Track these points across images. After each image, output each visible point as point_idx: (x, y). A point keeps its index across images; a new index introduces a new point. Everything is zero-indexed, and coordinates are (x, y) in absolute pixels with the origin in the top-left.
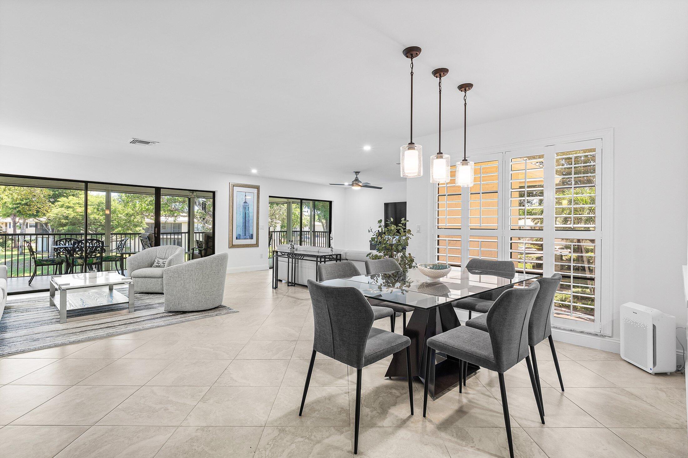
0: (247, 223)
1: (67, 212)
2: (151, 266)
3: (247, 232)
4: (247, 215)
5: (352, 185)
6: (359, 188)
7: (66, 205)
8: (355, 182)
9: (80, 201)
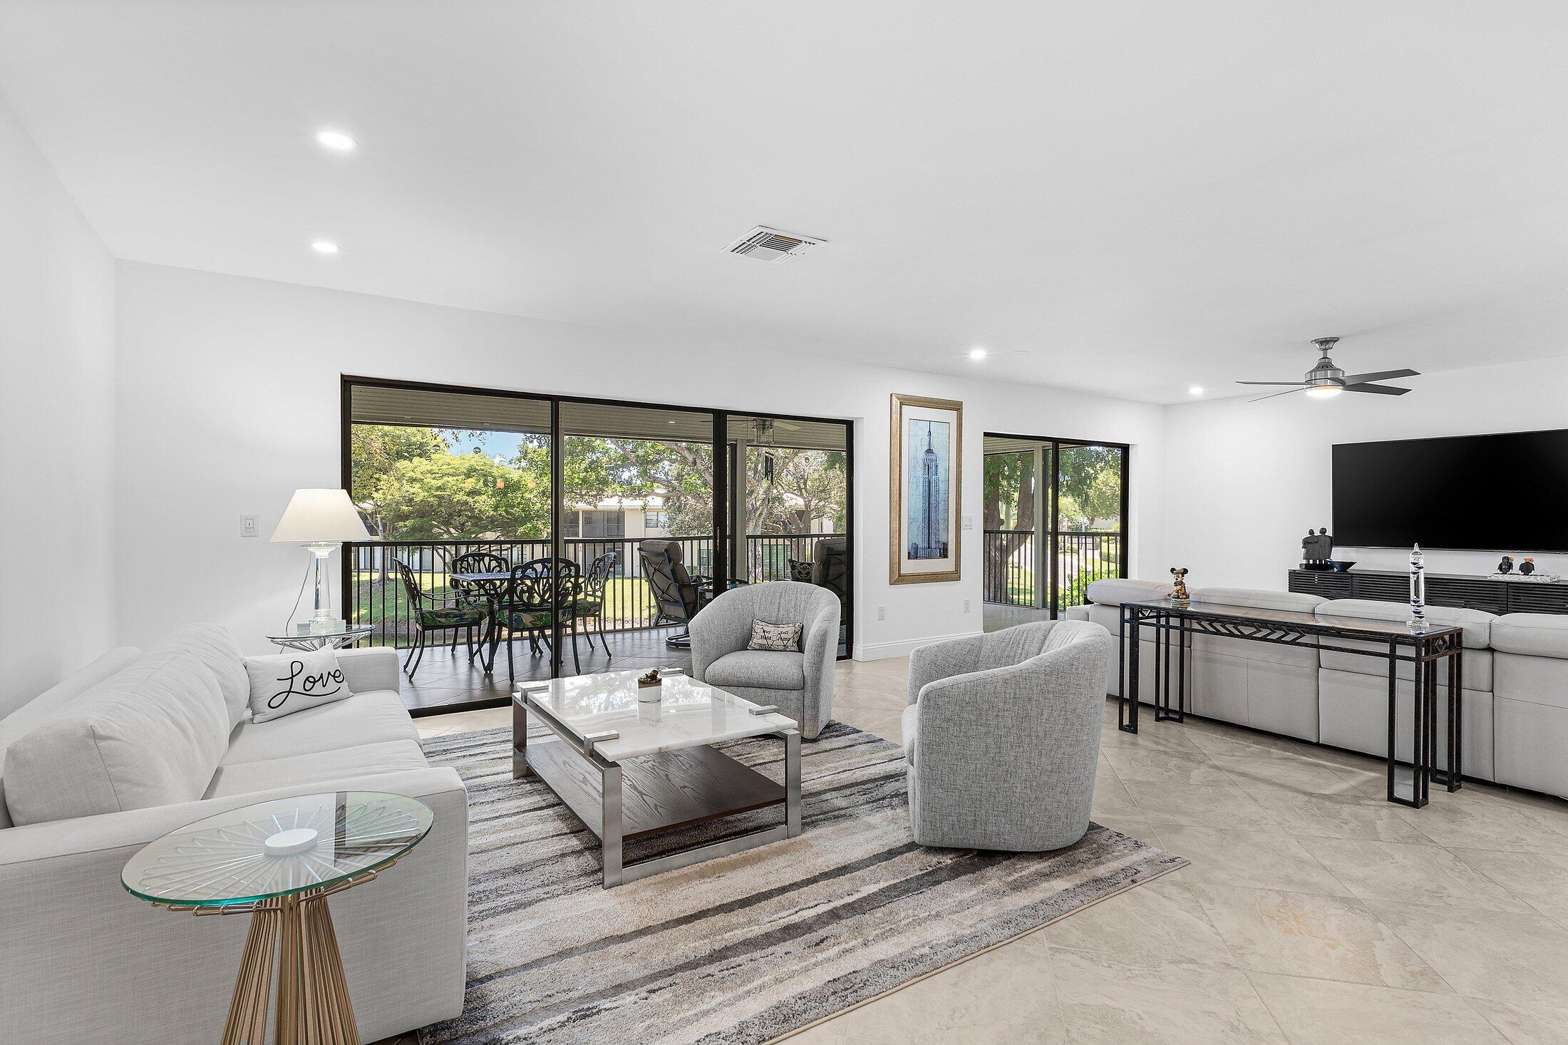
0: (933, 510)
1: (412, 490)
2: (744, 644)
3: (933, 537)
4: (933, 489)
5: (1311, 383)
6: (1337, 391)
7: (409, 475)
8: (1319, 374)
9: (433, 468)
